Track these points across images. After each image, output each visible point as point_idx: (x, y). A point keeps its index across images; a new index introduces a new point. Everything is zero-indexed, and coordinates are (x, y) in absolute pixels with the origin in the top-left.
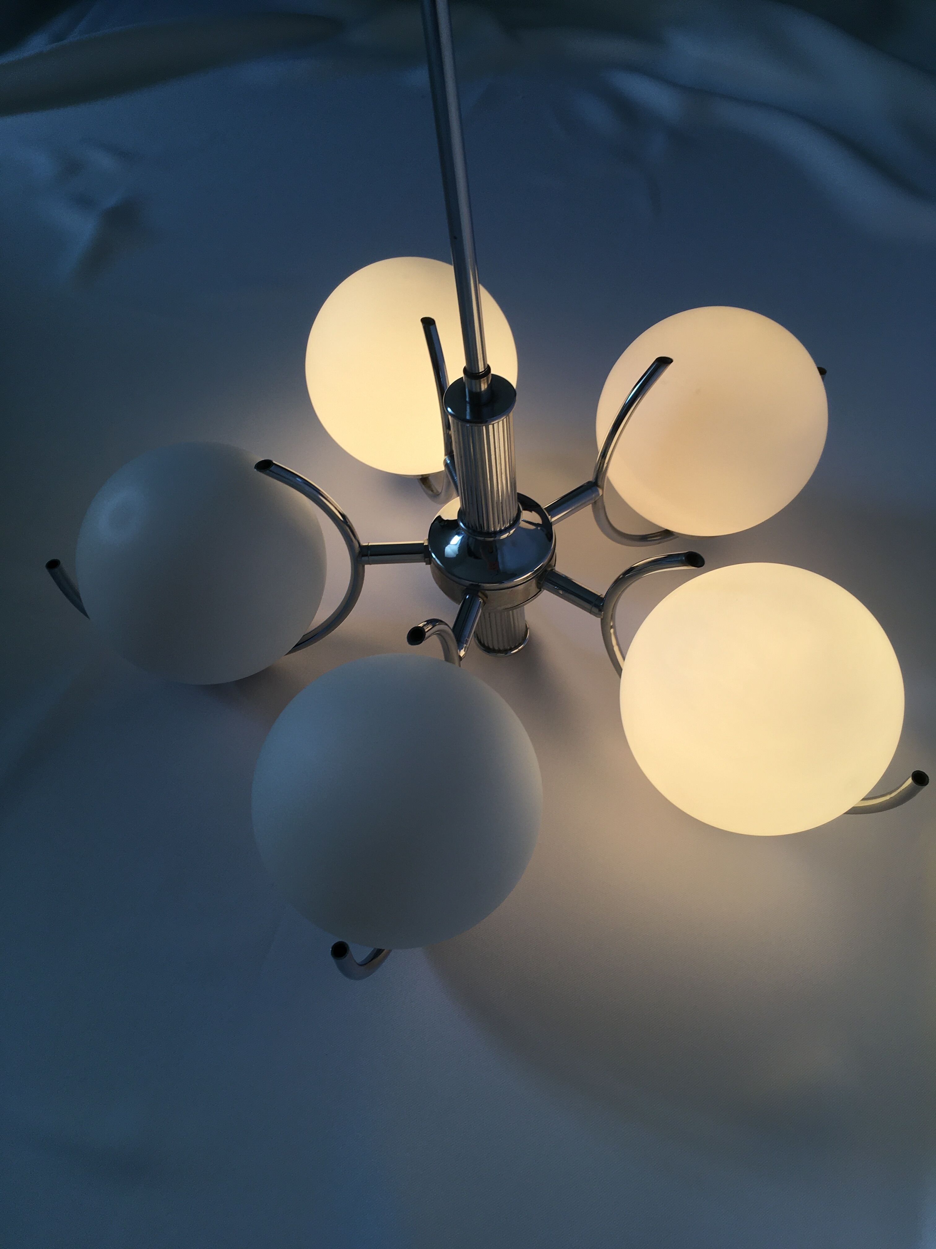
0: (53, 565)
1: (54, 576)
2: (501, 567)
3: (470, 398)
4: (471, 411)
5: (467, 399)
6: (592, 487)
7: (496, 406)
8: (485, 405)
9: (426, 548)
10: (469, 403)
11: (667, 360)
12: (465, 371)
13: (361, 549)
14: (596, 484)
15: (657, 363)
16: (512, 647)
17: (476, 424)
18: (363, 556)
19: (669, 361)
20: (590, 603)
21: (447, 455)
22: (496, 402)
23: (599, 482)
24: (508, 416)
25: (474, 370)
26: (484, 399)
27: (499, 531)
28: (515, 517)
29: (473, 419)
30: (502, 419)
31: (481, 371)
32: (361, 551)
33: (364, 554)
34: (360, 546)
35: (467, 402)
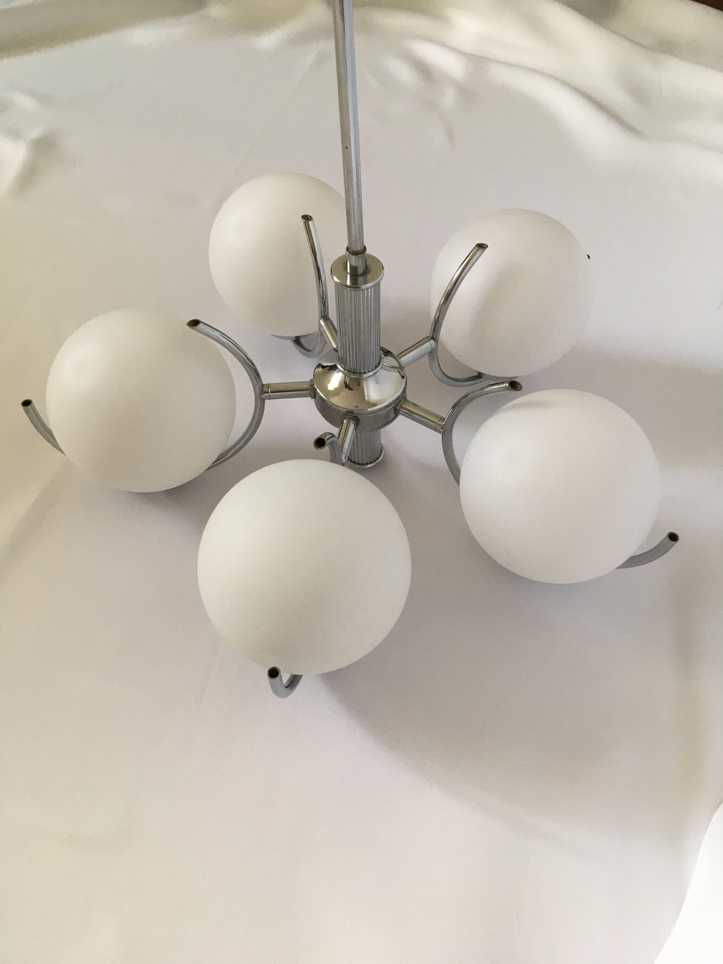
0: (27, 403)
1: (27, 412)
2: (366, 398)
3: (350, 270)
4: (351, 279)
5: (349, 271)
6: (430, 340)
7: (369, 276)
8: (361, 275)
9: (312, 386)
10: (349, 274)
11: (484, 245)
12: (348, 249)
13: (264, 387)
14: (433, 338)
15: (476, 248)
16: (372, 461)
17: (356, 289)
18: (264, 393)
19: (486, 246)
20: (435, 422)
21: (322, 318)
22: (369, 273)
23: (434, 337)
24: (378, 284)
25: (354, 249)
26: (360, 271)
27: (368, 372)
28: (379, 361)
29: (352, 285)
30: (374, 286)
31: (359, 249)
32: (263, 389)
33: (265, 391)
34: (263, 385)
35: (348, 273)
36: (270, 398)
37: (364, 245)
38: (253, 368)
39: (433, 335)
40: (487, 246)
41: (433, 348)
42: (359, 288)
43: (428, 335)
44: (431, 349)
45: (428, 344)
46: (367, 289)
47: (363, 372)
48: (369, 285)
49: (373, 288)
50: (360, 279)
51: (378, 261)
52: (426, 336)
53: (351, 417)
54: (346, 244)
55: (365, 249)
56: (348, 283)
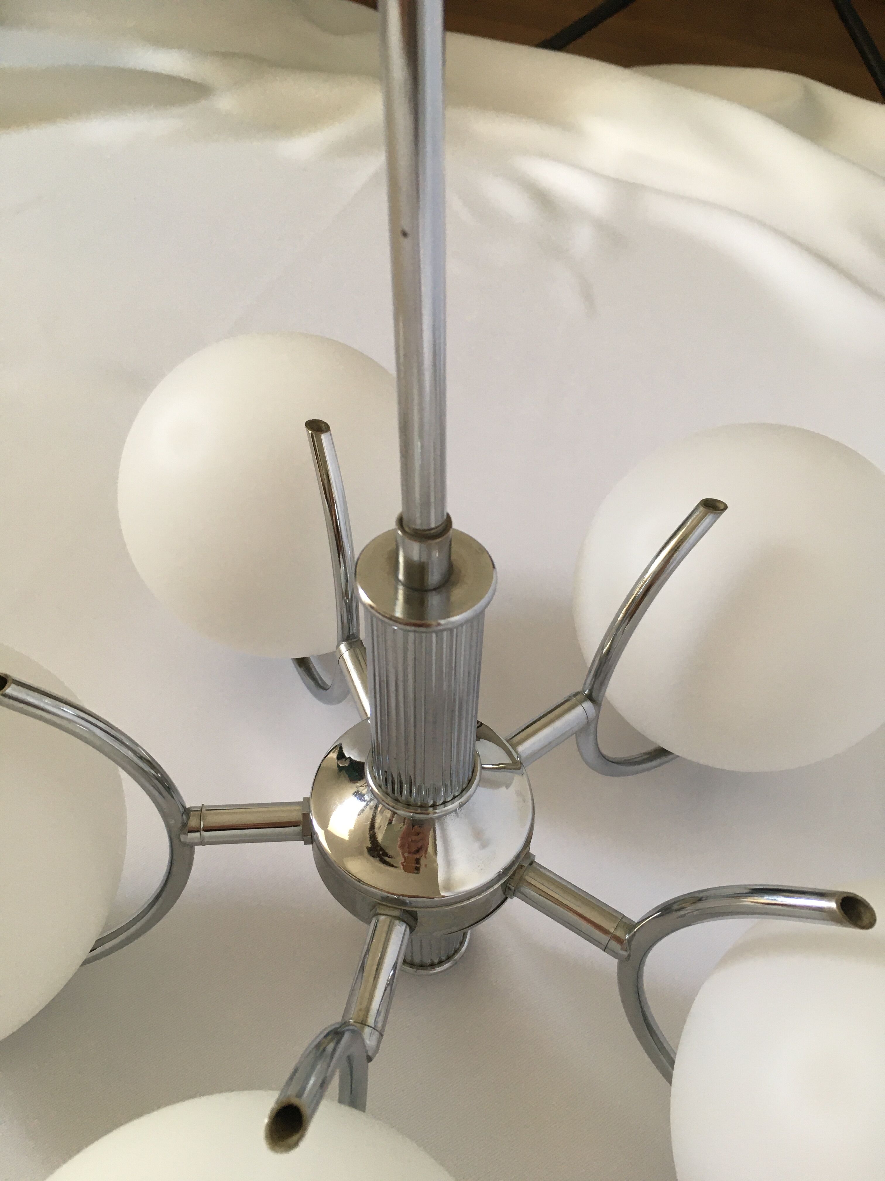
3: (406, 574)
4: (406, 600)
5: (401, 577)
6: (583, 702)
7: (457, 593)
8: (435, 589)
9: (306, 817)
10: (403, 584)
11: (718, 504)
12: (400, 521)
13: (188, 817)
14: (590, 698)
15: (701, 509)
16: (443, 958)
17: (417, 629)
18: (189, 832)
19: (722, 507)
20: (606, 932)
21: (344, 641)
22: (454, 584)
23: (594, 695)
24: (480, 616)
25: (418, 524)
26: (434, 577)
27: (442, 804)
28: (471, 773)
29: (412, 619)
30: (469, 622)
31: (433, 525)
32: (187, 822)
33: (192, 827)
34: (187, 812)
35: (399, 581)
36: (202, 843)
37: (448, 515)
38: (157, 779)
39: (591, 691)
40: (726, 507)
41: (590, 716)
42: (428, 626)
43: (579, 689)
44: (586, 721)
45: (579, 710)
46: (451, 630)
47: (431, 803)
48: (456, 619)
49: (464, 627)
50: (434, 601)
51: (481, 550)
52: (576, 691)
53: (396, 913)
54: (397, 508)
55: (448, 521)
56: (399, 612)
